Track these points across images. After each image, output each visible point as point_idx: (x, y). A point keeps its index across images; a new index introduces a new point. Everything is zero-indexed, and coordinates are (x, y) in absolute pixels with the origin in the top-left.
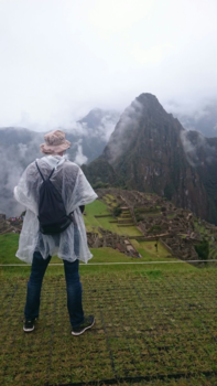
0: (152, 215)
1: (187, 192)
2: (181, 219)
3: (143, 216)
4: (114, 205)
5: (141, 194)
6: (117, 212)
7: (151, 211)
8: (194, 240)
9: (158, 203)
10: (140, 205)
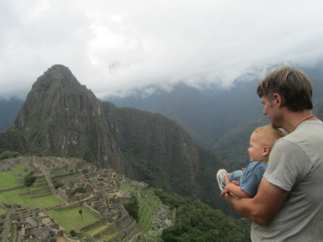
0: (72, 178)
1: (106, 158)
2: (106, 179)
3: (62, 181)
4: (25, 174)
5: (58, 158)
6: (30, 182)
7: (71, 174)
8: (122, 198)
9: (79, 166)
10: (58, 169)
